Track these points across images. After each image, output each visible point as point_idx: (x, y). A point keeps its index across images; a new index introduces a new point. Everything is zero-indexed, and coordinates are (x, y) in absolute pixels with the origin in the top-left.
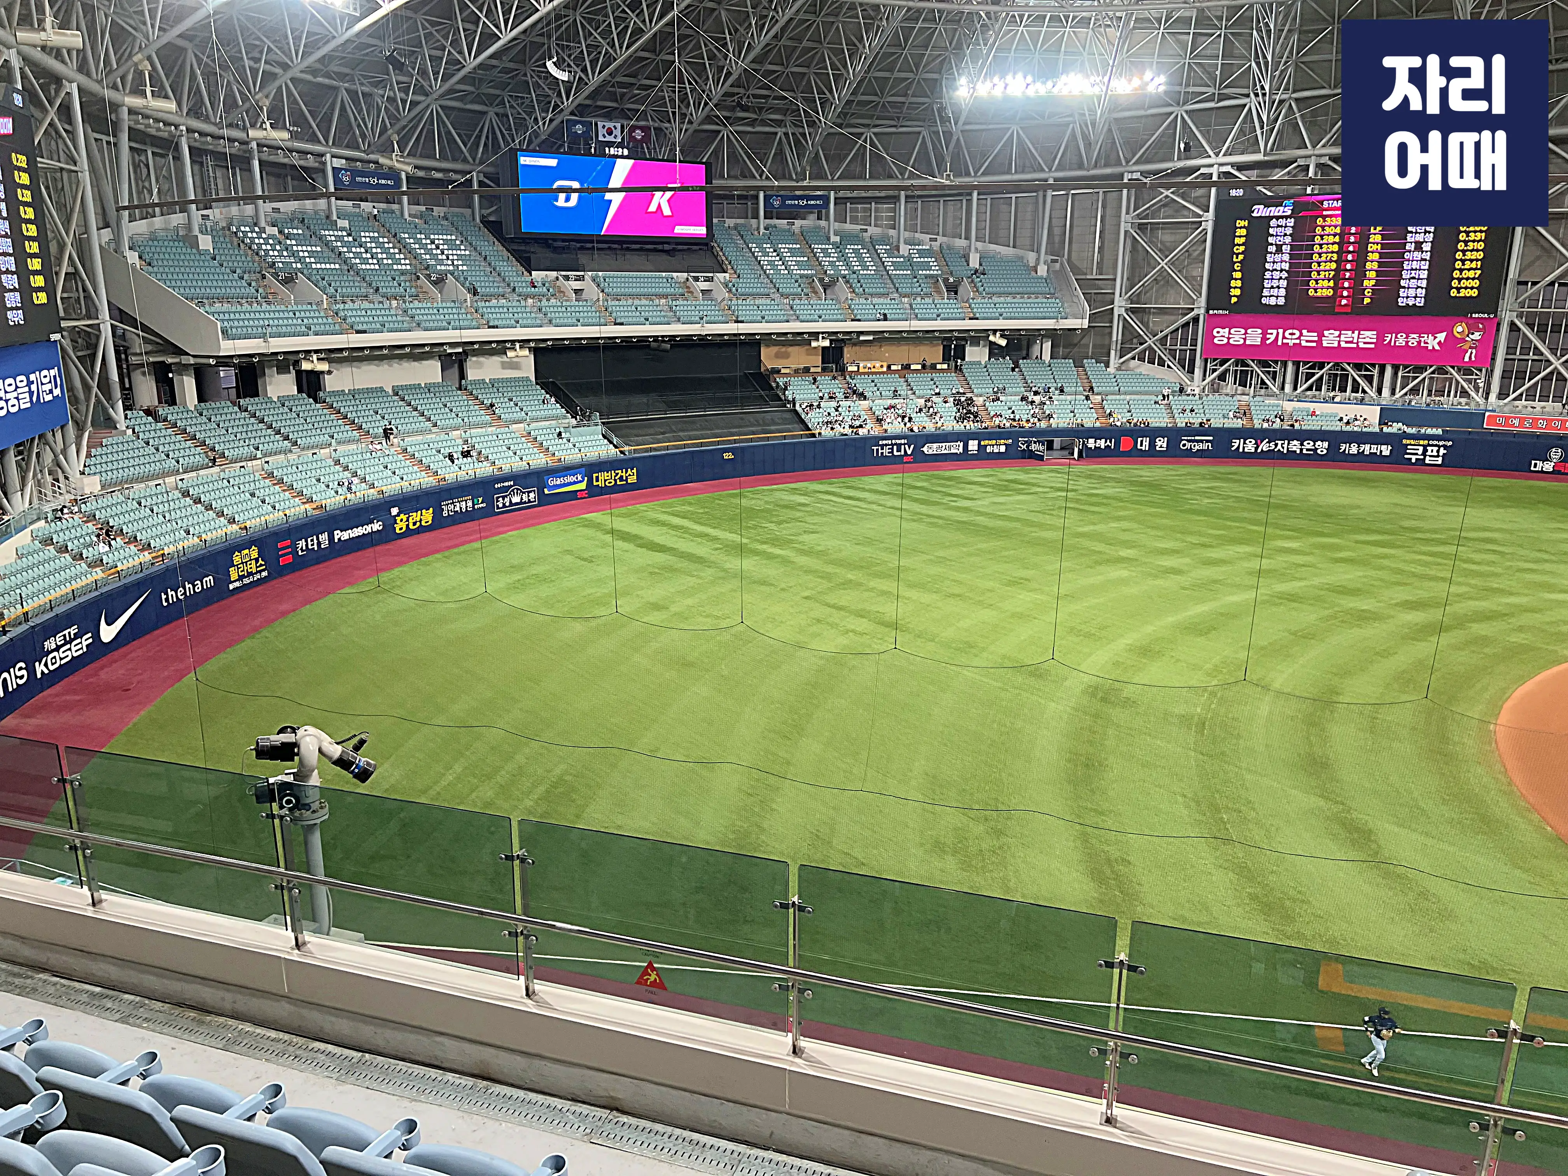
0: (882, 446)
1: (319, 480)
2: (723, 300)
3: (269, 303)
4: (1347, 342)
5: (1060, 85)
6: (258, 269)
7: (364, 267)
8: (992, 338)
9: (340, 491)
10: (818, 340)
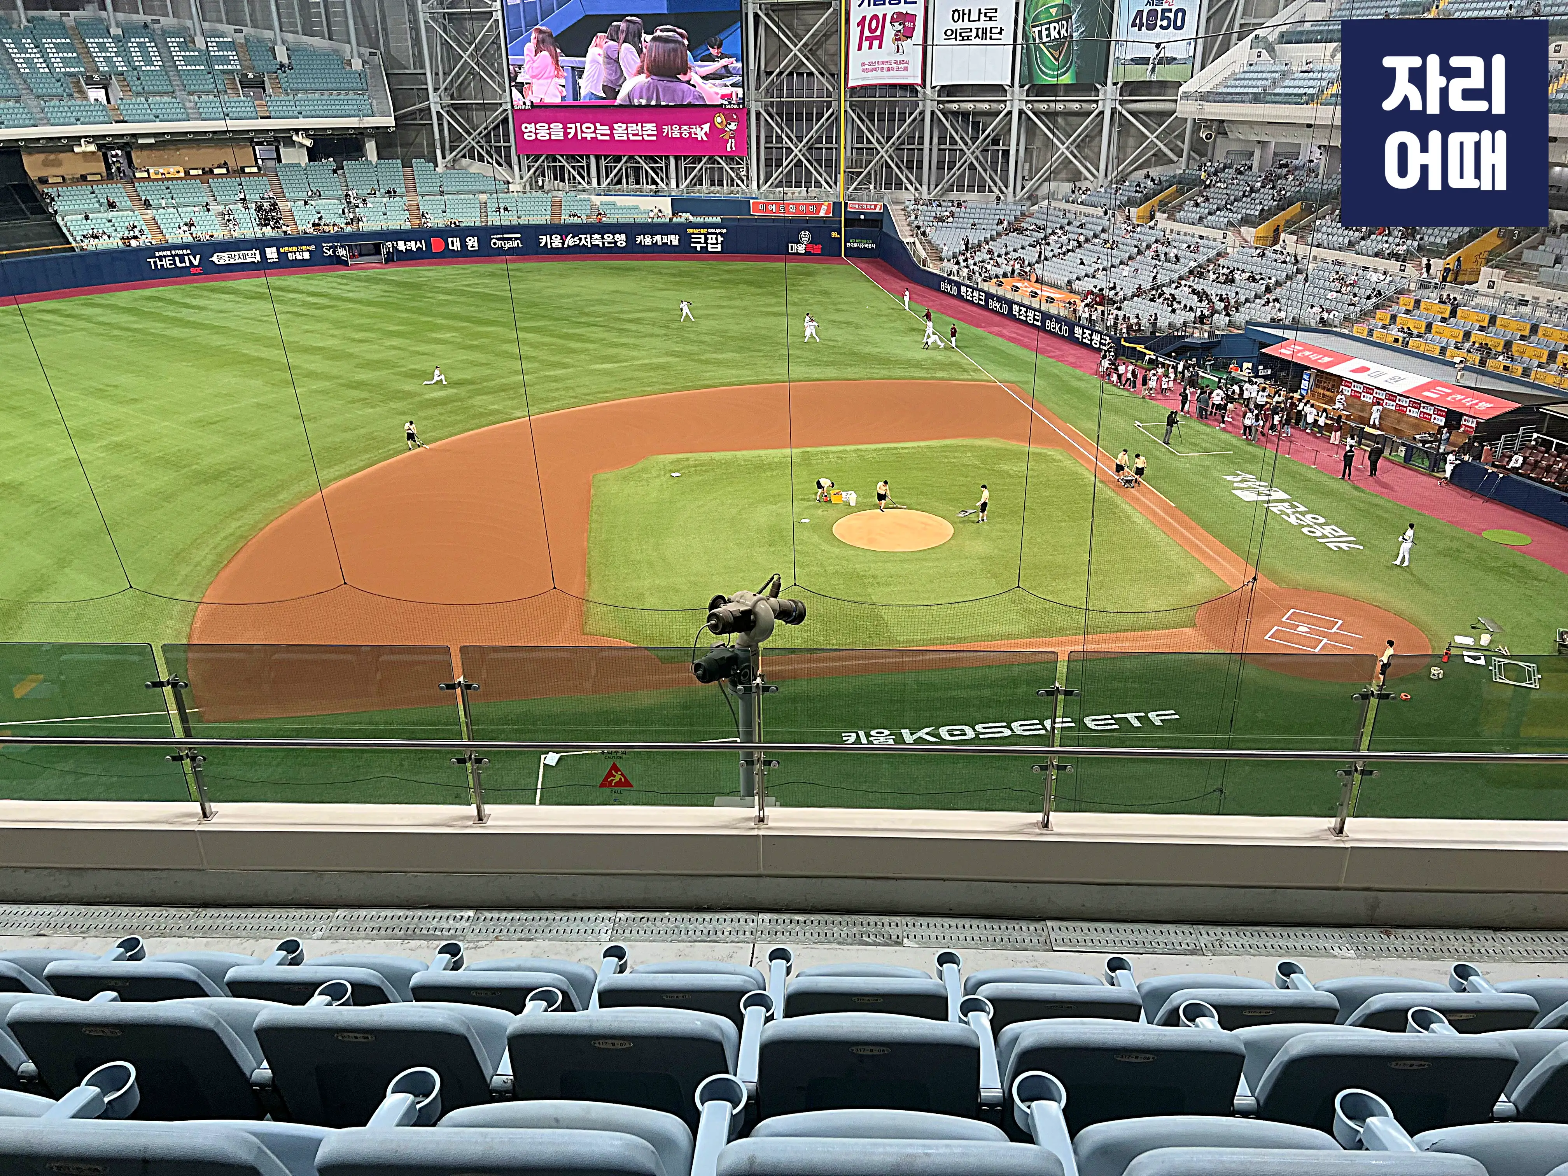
0: (160, 258)
4: (634, 135)
8: (295, 138)
10: (80, 145)
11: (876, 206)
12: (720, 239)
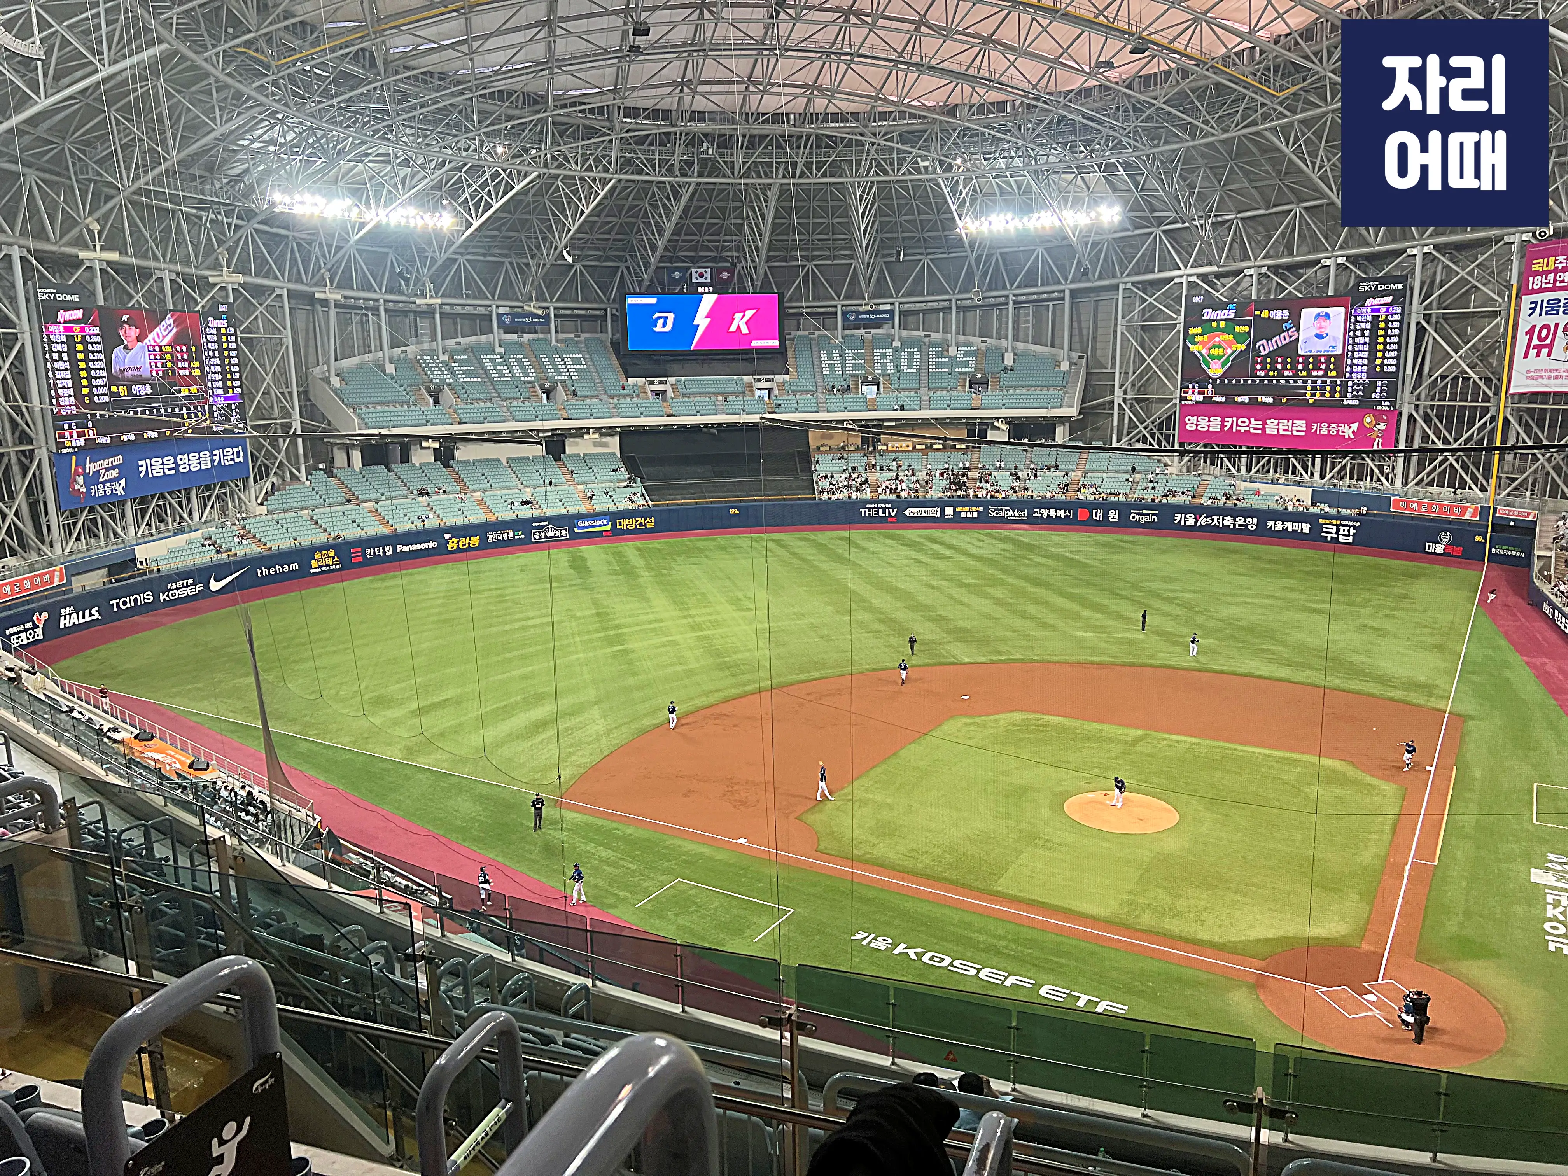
0: (870, 509)
4: (1284, 430)
5: (1033, 220)
7: (499, 379)
8: (996, 424)
11: (1529, 514)
12: (1352, 531)
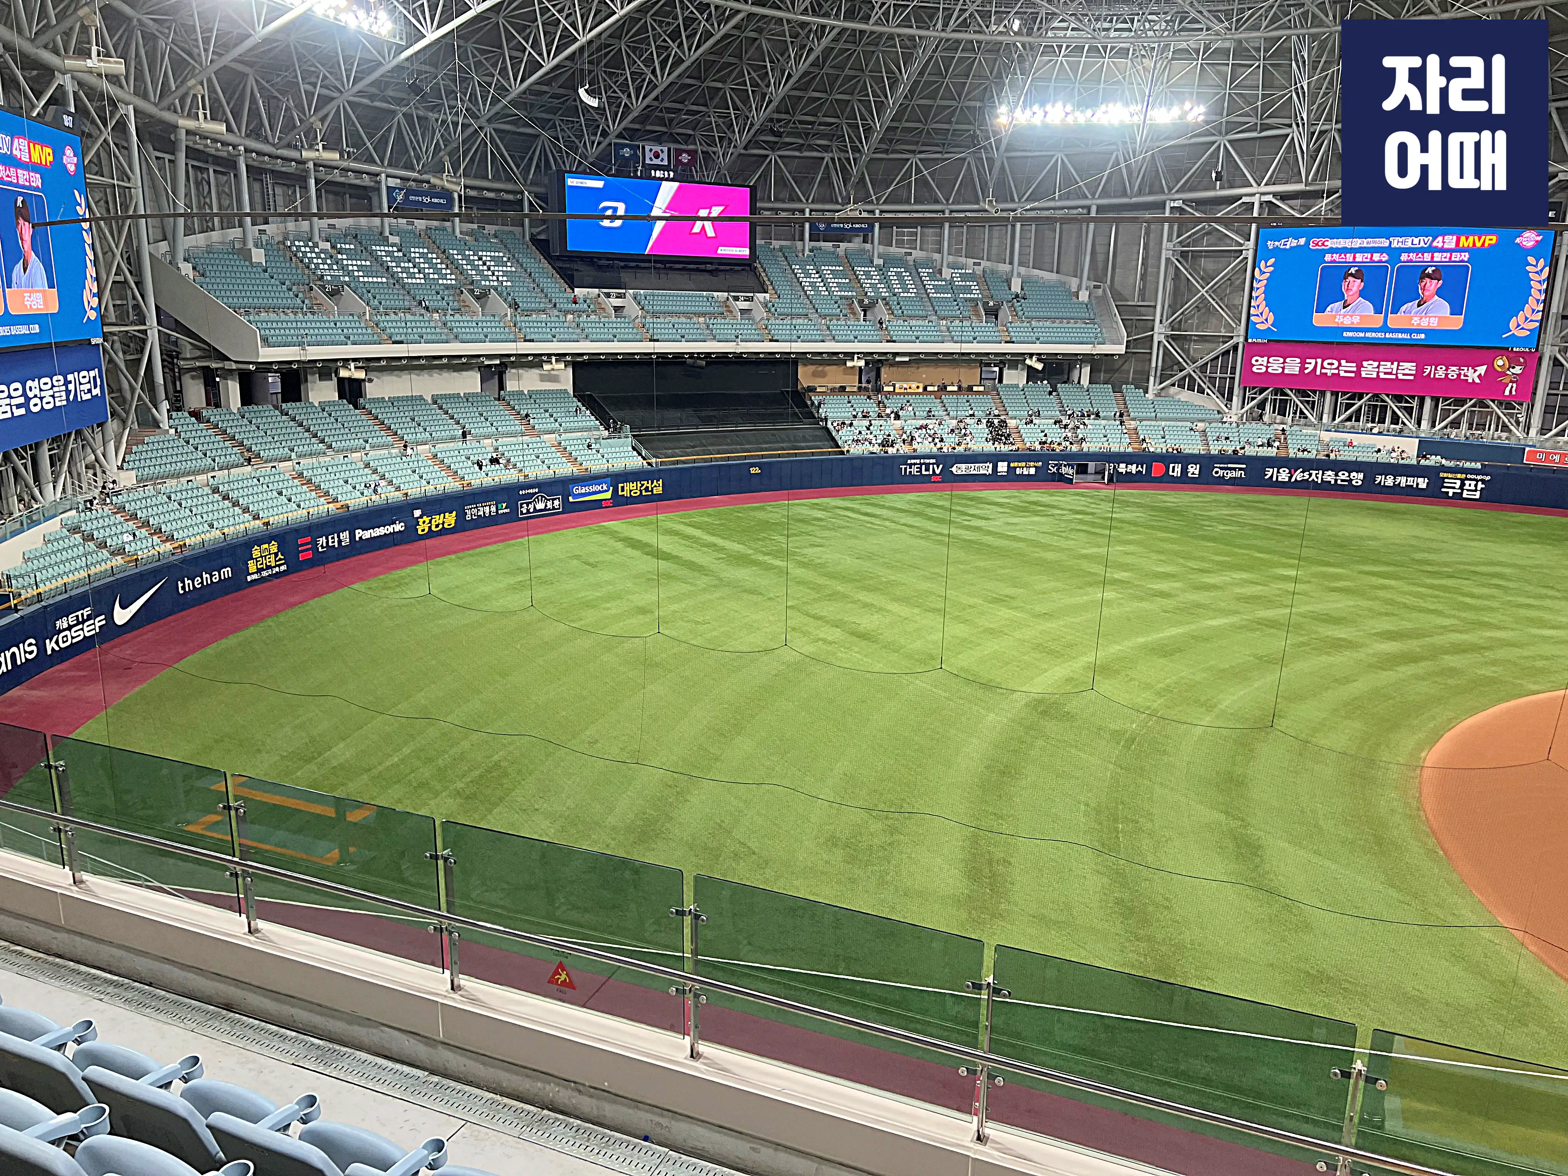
0: (911, 465)
1: (346, 482)
2: (762, 319)
3: (313, 313)
4: (1385, 373)
5: (1099, 113)
6: (307, 281)
7: (410, 281)
8: (1028, 362)
9: (366, 492)
10: (853, 360)
12: (1482, 486)
